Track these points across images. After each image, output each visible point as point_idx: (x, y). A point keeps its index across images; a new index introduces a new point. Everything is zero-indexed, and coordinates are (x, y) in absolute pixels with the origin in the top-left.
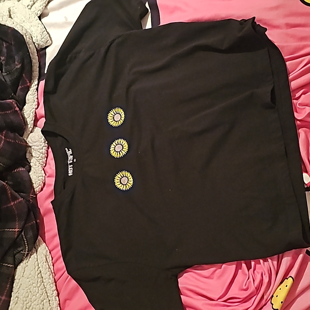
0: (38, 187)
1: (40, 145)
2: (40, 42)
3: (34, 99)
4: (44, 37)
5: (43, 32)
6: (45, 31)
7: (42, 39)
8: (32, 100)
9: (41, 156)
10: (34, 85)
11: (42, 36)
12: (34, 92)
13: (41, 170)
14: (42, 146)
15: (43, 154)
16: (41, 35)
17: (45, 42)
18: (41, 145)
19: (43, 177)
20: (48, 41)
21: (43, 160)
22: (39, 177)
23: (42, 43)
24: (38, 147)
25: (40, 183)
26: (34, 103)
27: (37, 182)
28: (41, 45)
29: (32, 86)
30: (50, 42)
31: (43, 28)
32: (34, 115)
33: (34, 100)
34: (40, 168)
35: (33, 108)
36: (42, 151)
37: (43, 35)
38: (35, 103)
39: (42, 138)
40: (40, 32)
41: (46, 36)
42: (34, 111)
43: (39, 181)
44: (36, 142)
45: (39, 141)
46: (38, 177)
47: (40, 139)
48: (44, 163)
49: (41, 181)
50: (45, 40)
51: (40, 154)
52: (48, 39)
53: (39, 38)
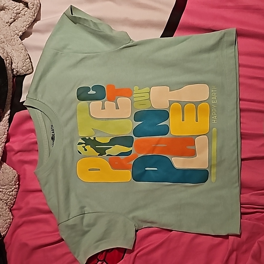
0: (5, 230)
1: (9, 188)
2: (20, 69)
3: (5, 131)
4: (26, 65)
5: (26, 60)
6: (28, 58)
7: (23, 66)
8: (2, 132)
9: (10, 198)
10: (7, 114)
11: (24, 64)
12: (6, 123)
13: (9, 212)
14: (13, 189)
15: (12, 196)
16: (23, 62)
17: (26, 70)
18: (11, 188)
19: (10, 219)
20: (30, 70)
21: (12, 202)
22: (7, 220)
23: (22, 71)
24: (8, 190)
25: (7, 226)
26: (3, 136)
27: (4, 226)
28: (21, 72)
29: (5, 116)
30: (31, 71)
31: (27, 55)
32: (2, 151)
33: (5, 133)
34: (7, 211)
35: (3, 143)
36: (12, 194)
37: (26, 62)
38: (5, 135)
39: (12, 182)
40: (22, 59)
41: (28, 64)
42: (3, 146)
43: (6, 225)
44: (5, 185)
45: (9, 185)
46: (5, 220)
47: (11, 182)
48: (12, 204)
49: (8, 224)
50: (26, 69)
51: (9, 197)
52: (30, 68)
53: (20, 65)
